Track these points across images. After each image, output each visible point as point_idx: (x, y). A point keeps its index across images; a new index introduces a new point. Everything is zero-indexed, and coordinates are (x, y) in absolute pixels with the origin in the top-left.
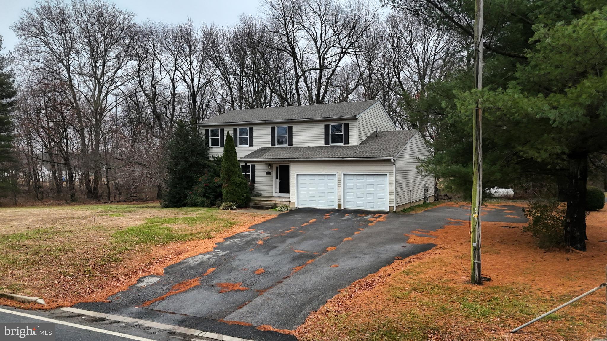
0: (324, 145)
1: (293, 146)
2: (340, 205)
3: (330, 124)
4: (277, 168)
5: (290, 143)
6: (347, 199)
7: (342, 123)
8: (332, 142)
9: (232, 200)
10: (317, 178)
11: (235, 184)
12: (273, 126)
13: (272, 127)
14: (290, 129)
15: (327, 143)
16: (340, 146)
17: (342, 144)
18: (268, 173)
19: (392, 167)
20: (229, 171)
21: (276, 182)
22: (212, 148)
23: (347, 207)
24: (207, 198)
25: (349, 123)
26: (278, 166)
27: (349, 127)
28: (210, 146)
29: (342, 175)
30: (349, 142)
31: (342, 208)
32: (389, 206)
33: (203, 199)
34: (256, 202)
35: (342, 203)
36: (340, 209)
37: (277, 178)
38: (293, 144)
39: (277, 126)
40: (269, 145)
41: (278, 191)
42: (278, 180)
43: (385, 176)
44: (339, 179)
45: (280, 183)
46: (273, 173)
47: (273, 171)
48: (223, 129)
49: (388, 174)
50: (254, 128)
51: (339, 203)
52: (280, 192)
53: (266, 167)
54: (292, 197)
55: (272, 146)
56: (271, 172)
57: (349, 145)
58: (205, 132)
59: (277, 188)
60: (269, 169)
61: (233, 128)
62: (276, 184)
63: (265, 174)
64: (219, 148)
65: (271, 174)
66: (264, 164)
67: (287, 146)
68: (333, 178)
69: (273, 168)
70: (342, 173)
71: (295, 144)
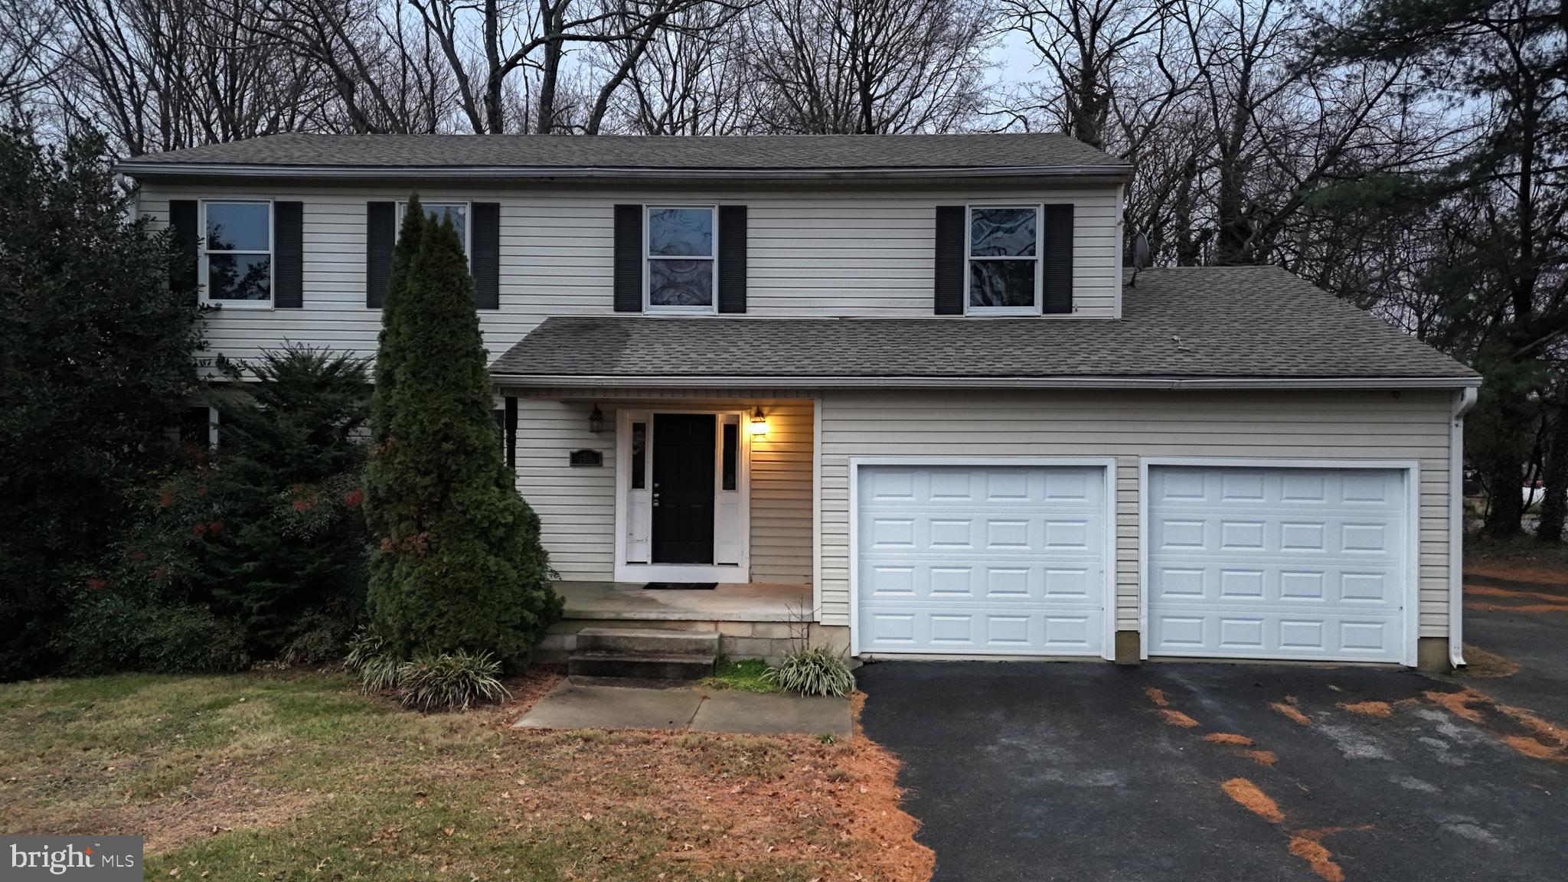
0: (930, 314)
1: (751, 314)
2: (1127, 639)
3: (970, 204)
4: (639, 429)
5: (734, 296)
6: (1168, 602)
7: (1038, 204)
8: (975, 303)
9: (465, 635)
10: (977, 488)
11: (484, 534)
12: (628, 199)
13: (620, 210)
14: (734, 225)
15: (947, 298)
16: (1032, 321)
17: (1033, 311)
18: (583, 459)
19: (1440, 429)
20: (447, 446)
21: (631, 503)
22: (218, 309)
23: (1165, 648)
24: (222, 611)
25: (1074, 202)
26: (648, 418)
27: (1078, 222)
28: (204, 298)
29: (1143, 470)
30: (1076, 302)
31: (1144, 656)
32: (1422, 640)
33: (192, 623)
35: (1143, 626)
36: (1128, 659)
37: (638, 482)
38: (750, 302)
39: (650, 206)
40: (598, 301)
41: (645, 551)
42: (645, 497)
43: (1395, 481)
44: (1125, 494)
45: (655, 509)
46: (614, 459)
47: (614, 449)
48: (299, 206)
49: (1414, 466)
50: (503, 202)
51: (1127, 626)
52: (658, 557)
53: (571, 425)
54: (829, 596)
55: (617, 310)
56: (606, 454)
57: (1074, 315)
58: (166, 216)
59: (637, 536)
60: (593, 435)
61: (365, 201)
62: (630, 515)
63: (567, 463)
64: (268, 315)
65: (606, 463)
66: (561, 406)
67: (712, 311)
68: (1088, 486)
69: (614, 430)
70: (1144, 463)
71: (757, 308)
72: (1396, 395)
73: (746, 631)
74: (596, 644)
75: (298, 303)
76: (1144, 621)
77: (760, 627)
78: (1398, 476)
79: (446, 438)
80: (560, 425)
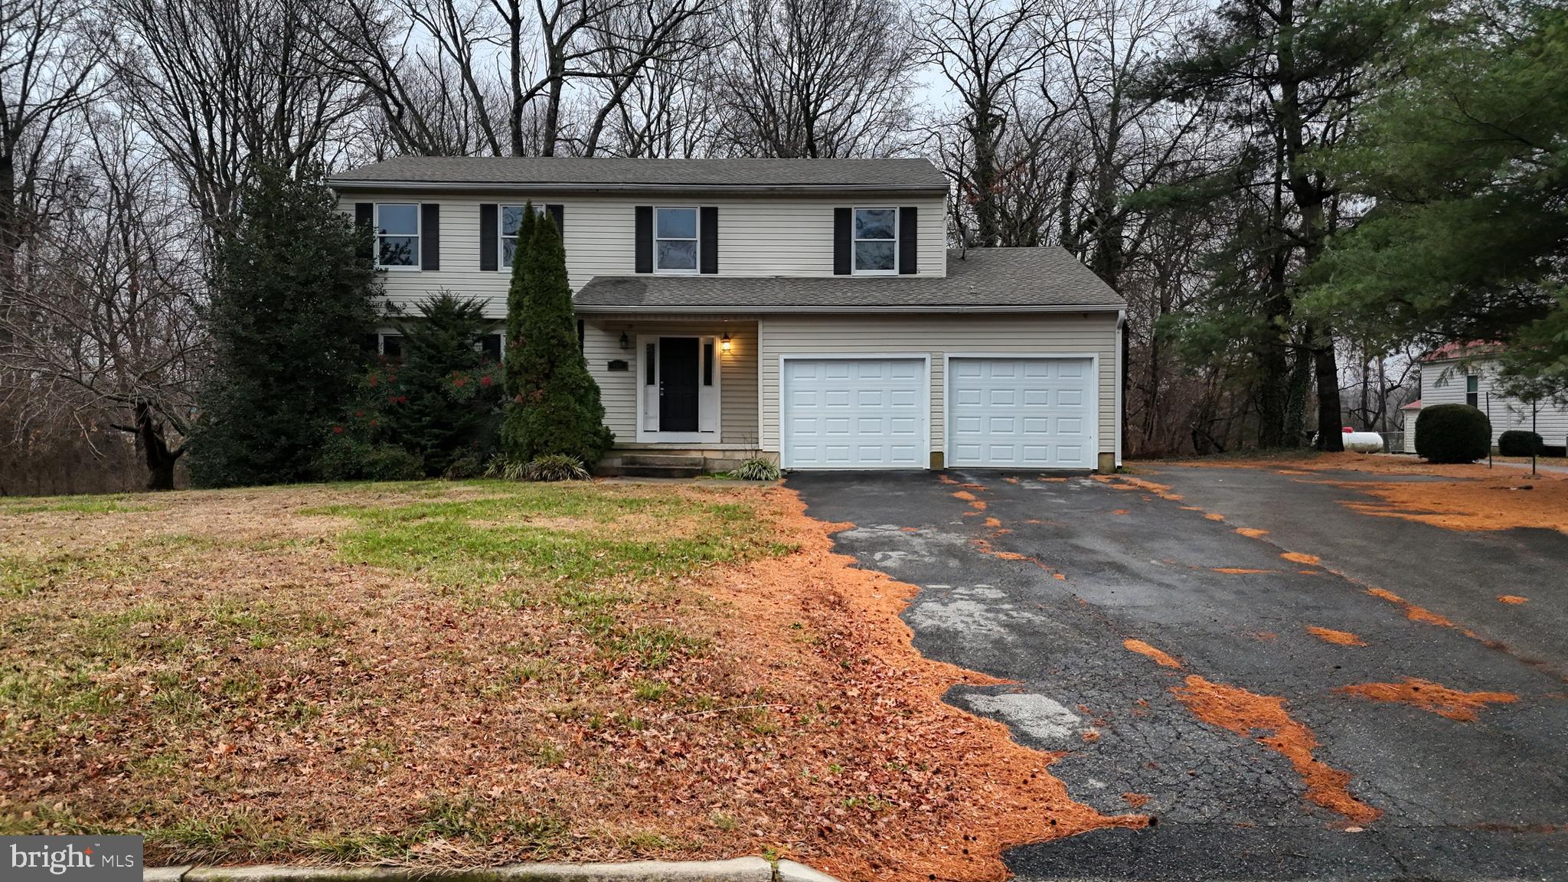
0: (831, 275)
1: (721, 274)
2: (937, 457)
3: (857, 208)
4: (650, 349)
5: (710, 263)
6: (961, 436)
7: (896, 206)
8: (859, 267)
9: (565, 445)
10: (853, 373)
11: (572, 392)
12: (644, 203)
13: (639, 210)
14: (710, 219)
15: (842, 264)
16: (892, 279)
17: (895, 273)
18: (616, 366)
20: (554, 341)
21: (646, 394)
22: (386, 271)
23: (959, 463)
24: (410, 447)
25: (918, 206)
26: (655, 339)
27: (919, 218)
28: (378, 265)
29: (947, 360)
30: (919, 267)
31: (946, 466)
32: (1100, 454)
33: (392, 453)
35: (945, 449)
36: (937, 468)
37: (650, 381)
38: (720, 267)
39: (658, 208)
40: (628, 269)
41: (655, 424)
42: (655, 390)
43: (1086, 365)
44: (936, 375)
45: (661, 398)
46: (636, 366)
47: (635, 360)
48: (437, 207)
49: (1096, 356)
50: (565, 205)
51: (936, 449)
52: (663, 428)
53: (612, 345)
54: (768, 435)
55: (637, 271)
56: (630, 363)
57: (918, 275)
58: (354, 213)
59: (650, 414)
60: (622, 351)
61: (478, 203)
62: (646, 401)
63: (606, 368)
64: (418, 275)
65: (630, 369)
66: (601, 333)
67: (696, 272)
68: (914, 371)
69: (635, 348)
70: (947, 356)
71: (726, 269)
72: (1086, 315)
73: (719, 455)
74: (633, 461)
75: (436, 268)
76: (946, 446)
77: (727, 453)
78: (1088, 363)
79: (553, 337)
80: (601, 344)
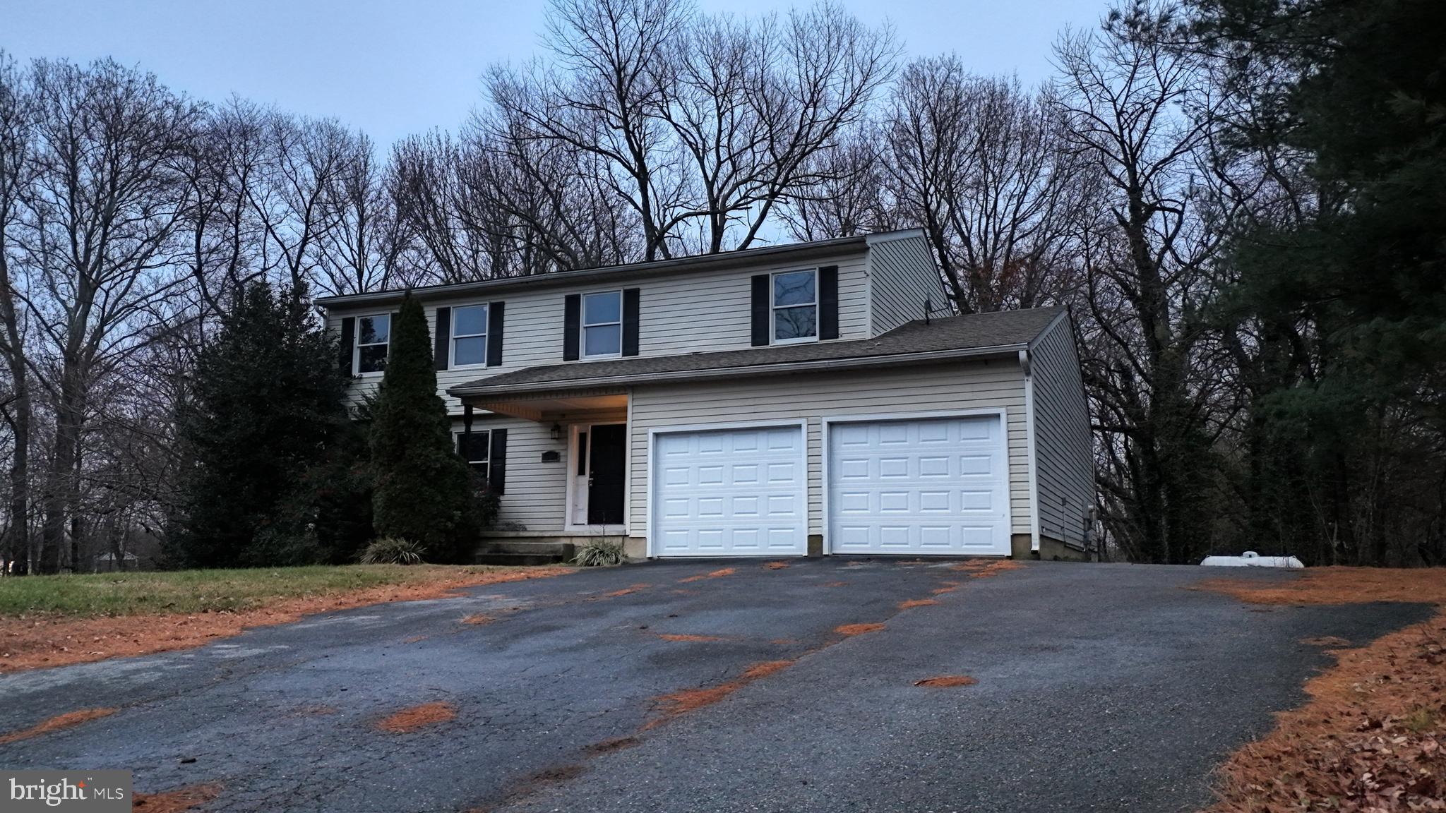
0: (749, 347)
1: (642, 355)
2: (815, 540)
3: (775, 274)
4: (582, 437)
5: (631, 344)
6: (844, 516)
7: (815, 267)
8: (778, 337)
9: (404, 530)
10: (727, 444)
12: (572, 292)
13: (568, 299)
14: (633, 298)
15: (759, 335)
16: (810, 345)
17: (816, 339)
18: (550, 457)
19: (1018, 385)
21: (577, 485)
22: (360, 378)
23: (843, 548)
25: (839, 265)
26: (588, 428)
27: (840, 277)
28: (355, 372)
29: (825, 426)
30: (841, 330)
31: (826, 552)
32: (1014, 536)
34: (499, 542)
35: (824, 531)
36: (817, 554)
37: (581, 472)
38: (641, 348)
39: (585, 294)
40: (556, 358)
41: (583, 516)
42: (585, 480)
43: (993, 424)
44: (812, 444)
45: (591, 489)
46: (568, 456)
47: (566, 450)
49: (1002, 412)
50: (507, 301)
51: (814, 532)
52: (591, 522)
53: (542, 436)
54: (635, 518)
55: (565, 359)
56: (562, 453)
57: (840, 339)
58: (340, 328)
59: (580, 507)
60: (554, 441)
61: (435, 308)
62: (576, 493)
63: (540, 460)
65: (562, 459)
66: (537, 424)
67: (618, 356)
68: (793, 440)
69: (567, 438)
70: (825, 421)
71: (645, 352)
74: (498, 549)
76: (826, 528)
78: (994, 421)
80: (536, 436)
